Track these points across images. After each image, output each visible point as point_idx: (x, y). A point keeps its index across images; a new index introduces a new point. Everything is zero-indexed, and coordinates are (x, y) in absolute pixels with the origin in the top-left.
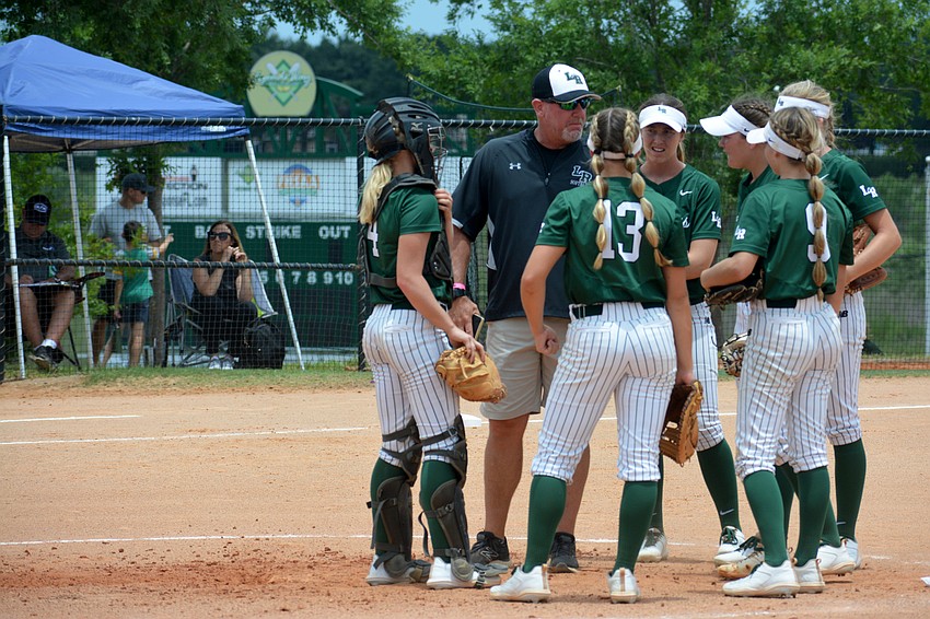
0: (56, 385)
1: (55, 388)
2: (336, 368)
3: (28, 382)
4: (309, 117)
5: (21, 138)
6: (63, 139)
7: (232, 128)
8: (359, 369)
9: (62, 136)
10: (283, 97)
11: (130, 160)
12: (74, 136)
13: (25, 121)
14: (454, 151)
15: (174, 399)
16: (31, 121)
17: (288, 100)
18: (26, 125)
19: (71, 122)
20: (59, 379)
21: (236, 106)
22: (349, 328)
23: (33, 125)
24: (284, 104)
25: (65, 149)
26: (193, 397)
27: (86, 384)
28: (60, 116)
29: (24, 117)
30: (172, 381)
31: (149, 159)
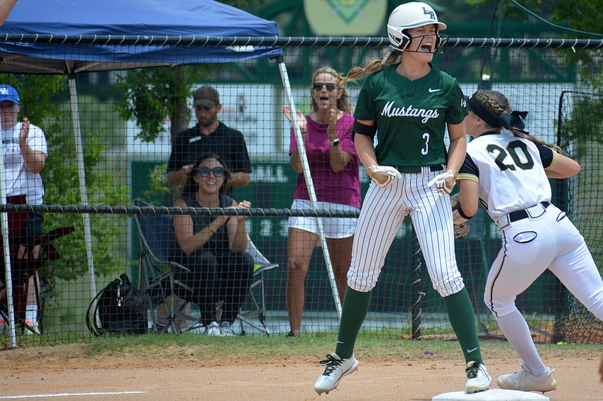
0: (52, 355)
1: (51, 359)
2: (390, 337)
3: (20, 351)
4: (379, 36)
5: (14, 60)
6: (63, 62)
7: (264, 48)
8: (413, 337)
9: (61, 57)
10: (348, 13)
11: (150, 87)
12: (76, 58)
13: (18, 39)
14: (552, 77)
15: (191, 372)
16: (25, 40)
17: (355, 14)
18: (20, 44)
19: (72, 41)
20: (56, 349)
21: (267, 22)
22: (401, 288)
23: (26, 45)
24: (348, 21)
25: (66, 72)
26: (212, 370)
27: (88, 354)
28: (58, 33)
29: (16, 35)
30: (190, 351)
31: (172, 85)
